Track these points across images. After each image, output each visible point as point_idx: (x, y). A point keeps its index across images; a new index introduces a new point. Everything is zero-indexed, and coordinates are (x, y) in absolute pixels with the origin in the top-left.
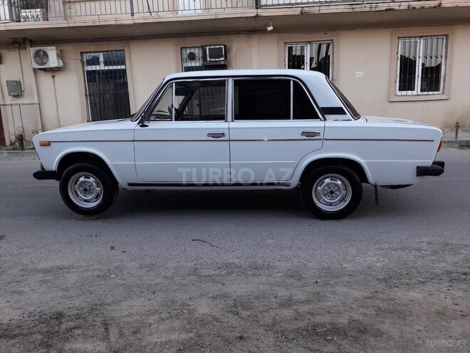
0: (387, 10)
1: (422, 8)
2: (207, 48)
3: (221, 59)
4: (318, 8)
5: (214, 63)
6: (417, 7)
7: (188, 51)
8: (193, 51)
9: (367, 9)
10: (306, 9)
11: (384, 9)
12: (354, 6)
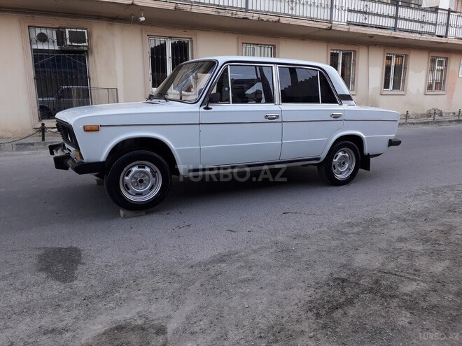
0: (243, 18)
1: (268, 21)
2: (67, 31)
3: (85, 44)
4: (190, 7)
5: (75, 48)
6: (265, 19)
7: (38, 31)
8: (44, 31)
9: (229, 15)
10: (180, 6)
11: (242, 17)
12: (220, 11)
